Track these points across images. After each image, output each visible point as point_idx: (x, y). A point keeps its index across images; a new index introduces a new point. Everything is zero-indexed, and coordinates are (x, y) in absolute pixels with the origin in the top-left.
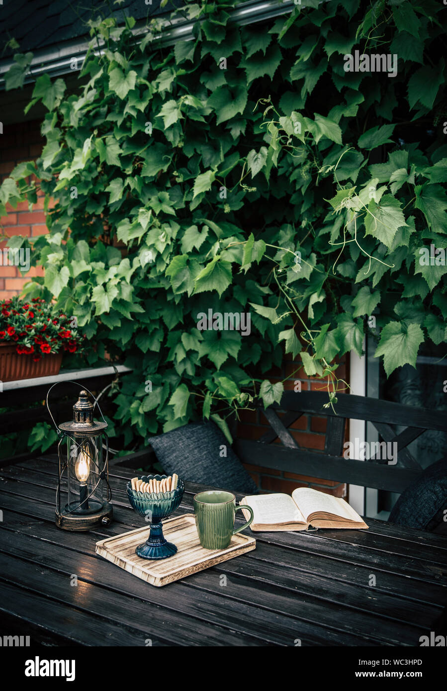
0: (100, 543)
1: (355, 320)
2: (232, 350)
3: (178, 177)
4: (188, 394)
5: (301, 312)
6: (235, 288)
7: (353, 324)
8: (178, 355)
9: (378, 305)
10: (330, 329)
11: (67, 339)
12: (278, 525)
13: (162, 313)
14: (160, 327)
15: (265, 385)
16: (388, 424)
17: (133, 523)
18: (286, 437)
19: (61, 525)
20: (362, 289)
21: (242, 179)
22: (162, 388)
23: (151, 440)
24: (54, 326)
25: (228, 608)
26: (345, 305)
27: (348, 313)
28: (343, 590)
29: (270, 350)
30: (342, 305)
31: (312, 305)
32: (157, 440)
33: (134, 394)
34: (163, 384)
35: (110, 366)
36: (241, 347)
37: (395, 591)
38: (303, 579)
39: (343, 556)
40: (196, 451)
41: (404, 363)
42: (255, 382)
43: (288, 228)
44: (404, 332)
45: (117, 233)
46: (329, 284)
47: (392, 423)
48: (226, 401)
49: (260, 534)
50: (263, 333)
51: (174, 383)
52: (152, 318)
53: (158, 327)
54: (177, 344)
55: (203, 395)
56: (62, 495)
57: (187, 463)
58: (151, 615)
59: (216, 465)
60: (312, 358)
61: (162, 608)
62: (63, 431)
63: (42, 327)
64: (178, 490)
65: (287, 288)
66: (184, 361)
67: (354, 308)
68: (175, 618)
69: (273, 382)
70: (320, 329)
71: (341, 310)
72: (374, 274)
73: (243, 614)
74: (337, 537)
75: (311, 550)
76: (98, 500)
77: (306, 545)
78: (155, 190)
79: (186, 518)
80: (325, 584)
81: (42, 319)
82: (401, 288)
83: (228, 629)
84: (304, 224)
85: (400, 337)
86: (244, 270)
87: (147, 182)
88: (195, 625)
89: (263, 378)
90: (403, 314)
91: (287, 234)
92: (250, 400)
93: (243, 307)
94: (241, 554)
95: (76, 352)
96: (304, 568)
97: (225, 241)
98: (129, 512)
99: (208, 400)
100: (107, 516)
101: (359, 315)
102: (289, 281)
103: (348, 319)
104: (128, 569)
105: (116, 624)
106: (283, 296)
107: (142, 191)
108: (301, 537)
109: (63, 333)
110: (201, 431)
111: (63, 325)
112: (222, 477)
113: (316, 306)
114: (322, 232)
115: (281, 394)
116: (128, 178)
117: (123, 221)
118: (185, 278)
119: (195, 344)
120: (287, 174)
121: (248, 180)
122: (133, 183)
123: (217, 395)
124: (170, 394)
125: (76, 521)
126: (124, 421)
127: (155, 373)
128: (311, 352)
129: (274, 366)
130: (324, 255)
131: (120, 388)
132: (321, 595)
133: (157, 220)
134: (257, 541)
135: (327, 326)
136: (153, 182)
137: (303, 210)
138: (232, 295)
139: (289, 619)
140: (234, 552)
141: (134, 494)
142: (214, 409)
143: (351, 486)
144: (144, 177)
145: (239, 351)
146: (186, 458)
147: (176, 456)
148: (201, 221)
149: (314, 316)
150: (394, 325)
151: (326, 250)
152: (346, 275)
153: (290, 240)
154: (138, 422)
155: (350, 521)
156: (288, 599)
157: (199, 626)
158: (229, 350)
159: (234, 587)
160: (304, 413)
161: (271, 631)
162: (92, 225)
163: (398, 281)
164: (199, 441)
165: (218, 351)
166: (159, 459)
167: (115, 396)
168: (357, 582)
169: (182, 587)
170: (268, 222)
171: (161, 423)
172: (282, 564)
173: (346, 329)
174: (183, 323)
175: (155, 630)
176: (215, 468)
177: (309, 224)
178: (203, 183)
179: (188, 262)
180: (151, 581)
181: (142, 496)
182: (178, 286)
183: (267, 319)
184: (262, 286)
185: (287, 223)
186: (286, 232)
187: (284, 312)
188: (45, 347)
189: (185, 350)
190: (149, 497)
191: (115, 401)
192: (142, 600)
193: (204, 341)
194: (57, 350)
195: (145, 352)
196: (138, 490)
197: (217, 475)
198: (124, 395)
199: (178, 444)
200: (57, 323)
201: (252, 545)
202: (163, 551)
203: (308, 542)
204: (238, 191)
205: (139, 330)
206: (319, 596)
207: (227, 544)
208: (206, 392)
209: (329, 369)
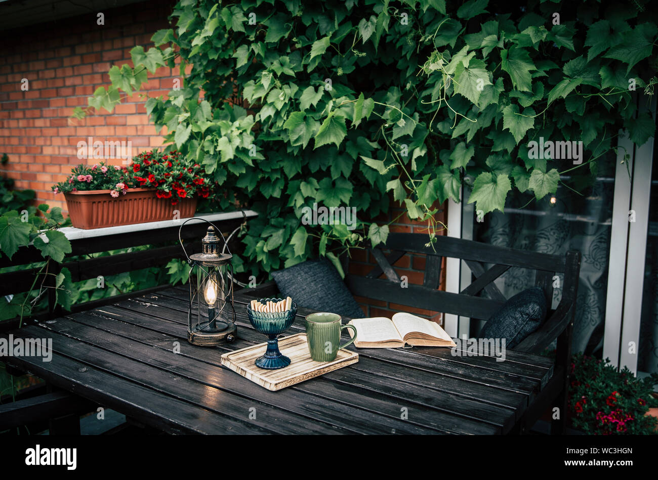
0: (224, 356)
1: (452, 172)
2: (344, 197)
3: (297, 42)
4: (306, 235)
5: (406, 164)
6: (348, 143)
7: (450, 175)
8: (297, 201)
9: (472, 158)
10: (430, 179)
11: (200, 186)
12: (379, 343)
13: (282, 164)
14: (281, 177)
15: (373, 227)
16: (479, 262)
17: (255, 340)
18: (390, 273)
19: (193, 341)
20: (459, 144)
21: (353, 45)
22: (284, 230)
23: (274, 274)
24: (189, 174)
25: (332, 409)
26: (444, 157)
27: (445, 166)
28: (431, 395)
29: (378, 198)
30: (441, 158)
31: (415, 159)
32: (279, 274)
33: (260, 235)
34: (285, 227)
35: (239, 211)
36: (352, 195)
37: (476, 396)
38: (398, 386)
39: (433, 368)
40: (312, 284)
41: (494, 209)
42: (365, 225)
43: (395, 90)
44: (494, 181)
45: (244, 92)
46: (431, 140)
47: (481, 261)
48: (340, 241)
49: (363, 350)
50: (372, 183)
51: (294, 226)
52: (273, 168)
53: (279, 177)
54: (297, 191)
55: (318, 235)
56: (193, 317)
57: (305, 294)
58: (266, 413)
59: (329, 296)
60: (415, 204)
61: (275, 408)
62: (193, 261)
63: (179, 174)
64: (291, 311)
65: (394, 143)
66: (302, 206)
67: (451, 161)
68: (286, 416)
69: (380, 225)
70: (422, 179)
71: (440, 163)
72: (469, 130)
73: (345, 413)
74: (429, 353)
75: (407, 363)
76: (225, 321)
77: (401, 359)
78: (276, 54)
79: (299, 337)
80: (416, 390)
81: (179, 168)
82: (491, 143)
83: (331, 425)
84: (408, 86)
85: (491, 186)
86: (354, 126)
87: (269, 47)
88: (302, 421)
89: (371, 222)
90: (494, 166)
91: (393, 96)
92: (360, 240)
93: (354, 160)
94: (345, 366)
95: (209, 198)
96: (399, 377)
97: (338, 100)
98: (251, 331)
99: (324, 240)
100: (231, 333)
101: (456, 167)
102: (395, 137)
103: (447, 171)
104: (248, 376)
105: (236, 420)
106: (390, 150)
107: (265, 56)
108: (398, 353)
109: (197, 180)
110: (317, 267)
111: (197, 174)
112: (335, 306)
113: (419, 159)
114: (425, 93)
115: (387, 235)
116: (252, 44)
117: (249, 82)
118: (302, 133)
119: (312, 192)
120: (394, 42)
121: (360, 46)
122: (257, 48)
123: (332, 236)
124: (291, 236)
125: (205, 337)
126: (251, 258)
127: (277, 217)
128: (414, 198)
129: (381, 212)
130: (426, 114)
131: (248, 230)
132: (412, 399)
133: (279, 82)
134: (359, 355)
135: (428, 176)
136: (275, 49)
137: (408, 75)
138: (345, 150)
139: (383, 417)
140: (340, 364)
141: (253, 313)
142: (329, 248)
143: (447, 315)
144: (267, 43)
145: (351, 198)
146: (303, 290)
147: (295, 288)
148: (317, 83)
149: (417, 168)
150: (486, 176)
151: (428, 110)
152: (445, 132)
153: (396, 101)
154: (262, 259)
155: (441, 340)
156: (383, 402)
157: (306, 422)
158: (341, 197)
159: (338, 392)
160: (406, 252)
161: (368, 427)
162: (223, 87)
163: (489, 137)
164: (315, 275)
165: (332, 198)
166: (280, 290)
167: (244, 236)
168: (444, 389)
169: (293, 392)
170: (377, 86)
171: (283, 260)
172: (381, 374)
173: (444, 179)
174: (301, 173)
175: (268, 425)
176: (329, 298)
177: (413, 87)
178: (319, 48)
179: (305, 118)
180: (267, 387)
181: (260, 315)
182: (295, 138)
183: (375, 170)
184: (371, 141)
185: (394, 85)
186: (393, 94)
187: (391, 164)
188: (181, 192)
189: (303, 197)
190: (266, 316)
191: (243, 241)
192: (259, 402)
193: (320, 189)
194: (192, 195)
195: (268, 198)
196: (257, 310)
197: (331, 305)
198: (252, 236)
199: (297, 277)
200: (192, 172)
201: (356, 359)
202: (278, 362)
203: (404, 357)
204: (350, 57)
205: (263, 178)
206: (410, 400)
207: (333, 357)
208: (322, 234)
209: (429, 213)
